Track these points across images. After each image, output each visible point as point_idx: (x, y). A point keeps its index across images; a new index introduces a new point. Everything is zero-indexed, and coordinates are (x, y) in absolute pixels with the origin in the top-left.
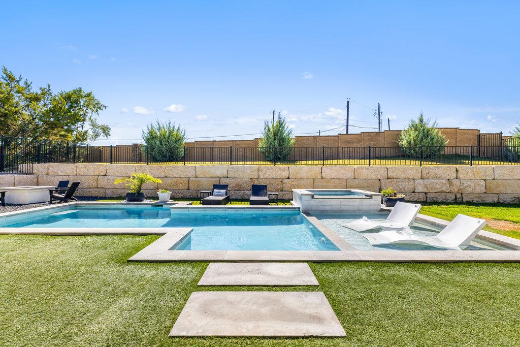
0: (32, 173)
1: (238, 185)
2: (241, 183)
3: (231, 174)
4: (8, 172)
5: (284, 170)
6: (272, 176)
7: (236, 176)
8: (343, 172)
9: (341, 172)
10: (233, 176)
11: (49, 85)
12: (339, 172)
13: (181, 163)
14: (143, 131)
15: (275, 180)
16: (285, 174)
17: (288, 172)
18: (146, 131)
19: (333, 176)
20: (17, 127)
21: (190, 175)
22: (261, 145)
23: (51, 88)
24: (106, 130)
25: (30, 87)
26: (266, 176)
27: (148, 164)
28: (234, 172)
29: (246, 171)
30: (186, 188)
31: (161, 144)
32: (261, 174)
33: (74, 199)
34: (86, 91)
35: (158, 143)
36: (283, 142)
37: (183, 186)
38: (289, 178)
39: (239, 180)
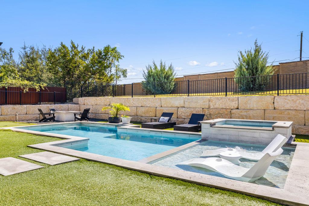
0: (78, 104)
2: (194, 112)
3: (187, 105)
4: (68, 103)
6: (221, 107)
7: (191, 106)
8: (301, 101)
9: (298, 102)
10: (188, 106)
11: (94, 47)
12: (295, 102)
13: (153, 95)
14: (144, 72)
15: (224, 110)
16: (234, 105)
17: (237, 102)
18: (146, 72)
19: (288, 106)
20: (76, 76)
21: (157, 105)
23: (95, 49)
24: (124, 73)
25: (84, 50)
26: (217, 106)
27: (132, 97)
28: (189, 102)
29: (199, 102)
30: (154, 115)
32: (211, 104)
33: (87, 120)
34: (112, 47)
37: (152, 114)
38: (238, 109)
39: (192, 109)
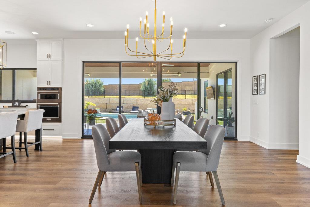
1: (128, 107)
2: (129, 106)
5: (148, 100)
7: (128, 103)
15: (144, 105)
16: (148, 102)
21: (107, 102)
22: (142, 88)
28: (126, 101)
29: (132, 101)
30: (105, 108)
31: (92, 87)
32: (138, 102)
35: (91, 86)
36: (152, 86)
37: (104, 107)
